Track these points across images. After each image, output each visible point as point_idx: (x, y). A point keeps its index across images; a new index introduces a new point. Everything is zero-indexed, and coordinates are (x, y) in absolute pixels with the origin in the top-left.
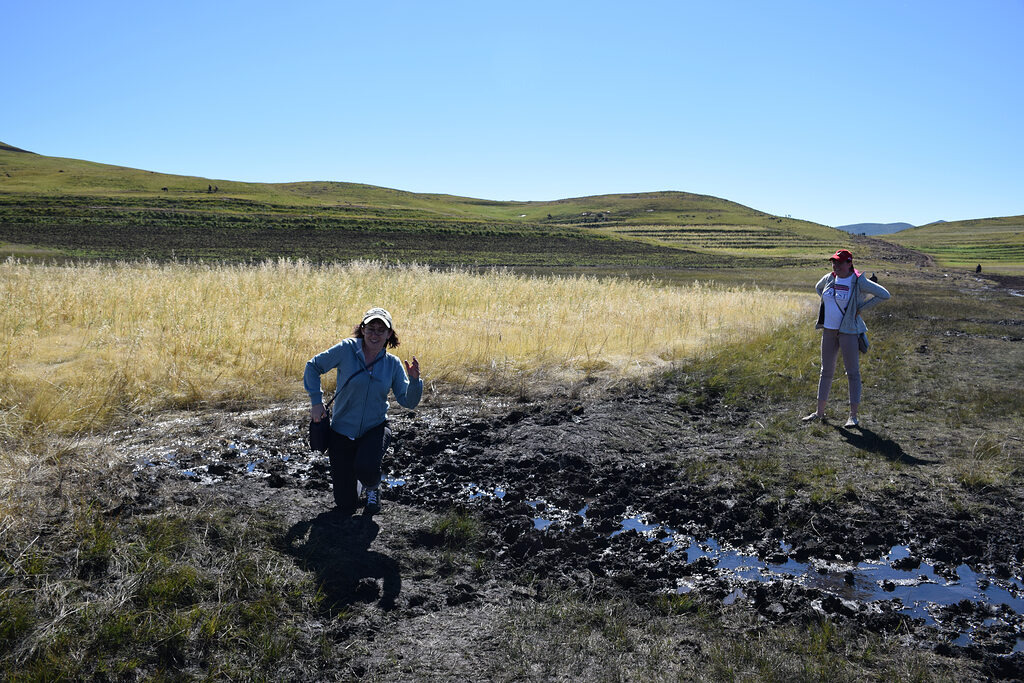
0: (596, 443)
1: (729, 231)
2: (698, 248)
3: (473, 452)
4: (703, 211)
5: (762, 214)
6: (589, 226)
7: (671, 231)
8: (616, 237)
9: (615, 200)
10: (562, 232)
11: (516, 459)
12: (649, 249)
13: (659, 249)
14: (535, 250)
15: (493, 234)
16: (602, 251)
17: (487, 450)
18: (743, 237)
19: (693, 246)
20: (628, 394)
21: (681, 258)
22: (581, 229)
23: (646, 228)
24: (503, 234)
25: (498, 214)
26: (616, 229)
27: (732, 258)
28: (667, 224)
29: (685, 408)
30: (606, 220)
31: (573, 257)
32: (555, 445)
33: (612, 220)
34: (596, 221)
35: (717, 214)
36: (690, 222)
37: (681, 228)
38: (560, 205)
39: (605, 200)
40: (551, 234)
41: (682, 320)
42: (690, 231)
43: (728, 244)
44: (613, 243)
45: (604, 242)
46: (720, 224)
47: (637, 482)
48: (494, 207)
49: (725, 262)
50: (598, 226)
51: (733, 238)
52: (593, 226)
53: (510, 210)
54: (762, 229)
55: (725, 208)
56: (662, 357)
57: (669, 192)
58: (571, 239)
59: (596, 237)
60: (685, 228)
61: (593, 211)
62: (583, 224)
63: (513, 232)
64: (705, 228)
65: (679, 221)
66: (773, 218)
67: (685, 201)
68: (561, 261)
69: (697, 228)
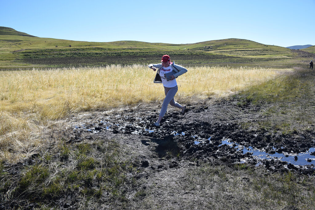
0: (212, 118)
1: (251, 50)
2: (241, 56)
3: (174, 122)
4: (242, 44)
5: (261, 44)
6: (206, 51)
7: (232, 51)
8: (215, 54)
9: (214, 42)
10: (198, 53)
11: (188, 123)
12: (225, 57)
13: (229, 57)
14: (189, 59)
15: (176, 55)
16: (210, 58)
17: (178, 121)
18: (255, 52)
19: (239, 55)
20: (222, 102)
21: (235, 59)
22: (203, 52)
23: (224, 50)
24: (179, 54)
25: (177, 48)
26: (214, 51)
27: (252, 59)
28: (231, 49)
29: (240, 106)
30: (211, 49)
31: (201, 61)
32: (199, 119)
33: (213, 48)
34: (208, 49)
35: (247, 45)
36: (239, 48)
37: (235, 50)
38: (197, 44)
39: (211, 42)
40: (194, 54)
41: (237, 79)
42: (238, 51)
43: (250, 55)
44: (214, 56)
45: (211, 56)
46: (248, 48)
47: (226, 129)
48: (176, 46)
49: (250, 60)
50: (209, 51)
51: (252, 52)
52: (207, 51)
53: (181, 47)
54: (261, 49)
55: (249, 43)
56: (232, 90)
57: (231, 39)
58: (200, 55)
59: (208, 54)
60: (236, 50)
61: (207, 46)
62: (204, 50)
63: (182, 53)
64: (243, 50)
65: (234, 48)
66: (265, 45)
67: (236, 41)
68: (198, 62)
69: (241, 50)
